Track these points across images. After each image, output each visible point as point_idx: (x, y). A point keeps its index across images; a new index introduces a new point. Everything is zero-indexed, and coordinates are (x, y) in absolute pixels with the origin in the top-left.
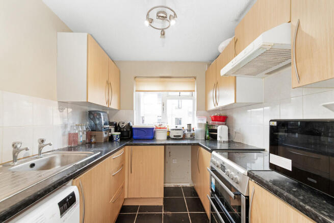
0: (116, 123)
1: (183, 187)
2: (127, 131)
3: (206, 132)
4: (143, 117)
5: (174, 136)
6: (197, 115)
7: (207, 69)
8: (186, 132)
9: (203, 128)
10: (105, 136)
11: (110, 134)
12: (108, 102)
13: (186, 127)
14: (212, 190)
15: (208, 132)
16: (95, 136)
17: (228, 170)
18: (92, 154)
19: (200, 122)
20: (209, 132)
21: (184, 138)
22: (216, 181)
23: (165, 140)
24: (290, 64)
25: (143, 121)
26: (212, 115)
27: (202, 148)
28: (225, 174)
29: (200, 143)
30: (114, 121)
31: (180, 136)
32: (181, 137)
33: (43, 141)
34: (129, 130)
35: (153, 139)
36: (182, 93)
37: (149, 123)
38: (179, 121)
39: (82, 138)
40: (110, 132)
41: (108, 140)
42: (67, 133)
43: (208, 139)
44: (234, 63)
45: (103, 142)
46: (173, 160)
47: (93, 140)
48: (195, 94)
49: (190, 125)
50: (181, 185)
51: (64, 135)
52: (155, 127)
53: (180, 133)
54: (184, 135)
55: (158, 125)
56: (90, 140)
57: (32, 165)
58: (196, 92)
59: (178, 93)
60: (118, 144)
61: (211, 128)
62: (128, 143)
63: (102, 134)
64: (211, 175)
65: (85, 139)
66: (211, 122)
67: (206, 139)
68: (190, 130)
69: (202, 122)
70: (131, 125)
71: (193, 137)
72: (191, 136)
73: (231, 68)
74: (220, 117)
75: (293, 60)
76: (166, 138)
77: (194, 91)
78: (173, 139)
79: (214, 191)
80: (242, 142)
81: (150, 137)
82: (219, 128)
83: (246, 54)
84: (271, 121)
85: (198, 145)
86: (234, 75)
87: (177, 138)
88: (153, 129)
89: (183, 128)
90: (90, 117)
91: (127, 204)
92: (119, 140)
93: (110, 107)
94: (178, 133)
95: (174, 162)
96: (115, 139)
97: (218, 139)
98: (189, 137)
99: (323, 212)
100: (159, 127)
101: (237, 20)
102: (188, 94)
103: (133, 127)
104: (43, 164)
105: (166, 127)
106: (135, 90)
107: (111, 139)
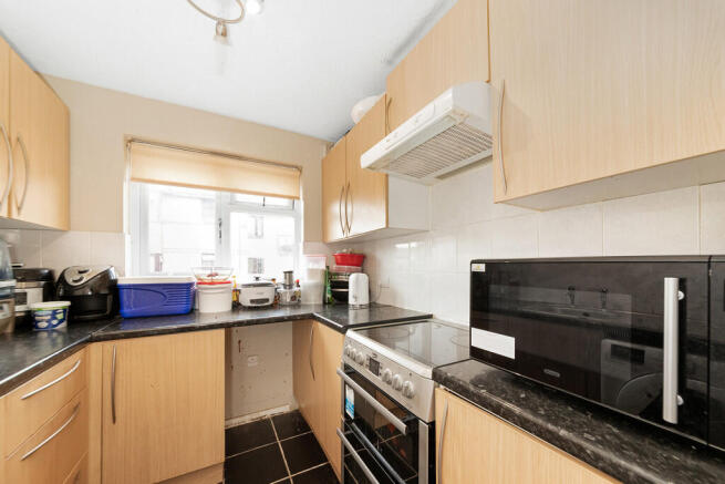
0: (51, 273)
1: (274, 418)
2: (96, 294)
3: (325, 288)
4: (157, 256)
5: (252, 301)
6: (305, 252)
7: (324, 155)
8: (282, 290)
9: (319, 280)
11: (20, 308)
13: (281, 279)
14: (346, 415)
15: (329, 288)
17: (386, 370)
19: (311, 266)
20: (332, 287)
21: (276, 305)
22: (357, 395)
23: (226, 313)
24: (489, 158)
25: (159, 266)
26: (338, 252)
27: (320, 325)
28: (379, 378)
29: (315, 314)
30: (41, 266)
31: (267, 300)
32: (271, 302)
34: (104, 292)
35: (191, 312)
36: (269, 200)
37: (175, 270)
38: (257, 265)
41: (9, 330)
43: (329, 303)
44: (392, 142)
46: (250, 359)
48: (300, 205)
49: (290, 272)
50: (268, 414)
52: (195, 280)
53: (268, 294)
54: (278, 297)
55: (204, 276)
58: (302, 203)
59: (259, 199)
60: (60, 340)
61: (335, 279)
64: (346, 383)
66: (334, 267)
67: (324, 303)
68: (290, 286)
69: (316, 266)
70: (114, 275)
71: (296, 301)
72: (293, 298)
73: (385, 152)
74: (352, 255)
75: (495, 151)
76: (229, 307)
77: (298, 198)
78: (250, 309)
79: (352, 417)
80: (392, 304)
81: (182, 307)
82: (352, 279)
83: (418, 125)
84: (473, 262)
85: (312, 317)
86: (385, 171)
87: (259, 305)
88: (191, 285)
89: (274, 280)
92: (64, 324)
93: (19, 217)
94: (262, 293)
95: (252, 362)
96: (44, 325)
97: (351, 301)
98: (288, 300)
99: (586, 435)
100: (209, 279)
101: (390, 62)
102: (285, 202)
103: (121, 282)
105: (230, 279)
107: (25, 325)
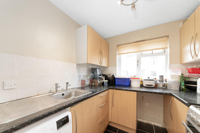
0: (106, 75)
1: (155, 126)
3: (181, 83)
5: (147, 85)
6: (170, 68)
8: (158, 82)
9: (178, 79)
10: (99, 82)
11: (102, 81)
12: (101, 62)
13: (158, 78)
15: (183, 83)
16: (94, 82)
18: (87, 93)
19: (173, 74)
20: (186, 83)
21: (156, 87)
23: (138, 88)
26: (189, 68)
27: (175, 99)
29: (173, 94)
31: (152, 85)
33: (67, 83)
34: (113, 79)
35: (130, 86)
36: (154, 52)
39: (88, 83)
40: (103, 80)
41: (101, 84)
42: (81, 80)
43: (183, 90)
45: (98, 85)
46: (146, 103)
47: (93, 84)
48: (168, 50)
49: (162, 76)
50: (153, 123)
51: (79, 80)
53: (152, 83)
54: (157, 84)
56: (92, 84)
57: (63, 95)
58: (169, 49)
59: (151, 52)
60: (106, 87)
61: (188, 80)
62: (111, 87)
63: (97, 81)
65: (89, 83)
66: (187, 74)
67: (180, 90)
68: (162, 81)
69: (176, 74)
70: (115, 76)
71: (165, 87)
72: (164, 86)
76: (139, 86)
77: (167, 48)
78: (146, 87)
81: (127, 84)
85: (171, 95)
87: (149, 87)
88: (129, 79)
89: (155, 79)
90: (92, 71)
91: (111, 125)
92: (107, 85)
93: (102, 65)
94: (150, 83)
96: (105, 84)
97: (199, 91)
98: (161, 86)
100: (133, 77)
102: (161, 51)
103: (116, 77)
104: (67, 94)
105: (140, 77)
106: (117, 54)
107: (103, 84)
